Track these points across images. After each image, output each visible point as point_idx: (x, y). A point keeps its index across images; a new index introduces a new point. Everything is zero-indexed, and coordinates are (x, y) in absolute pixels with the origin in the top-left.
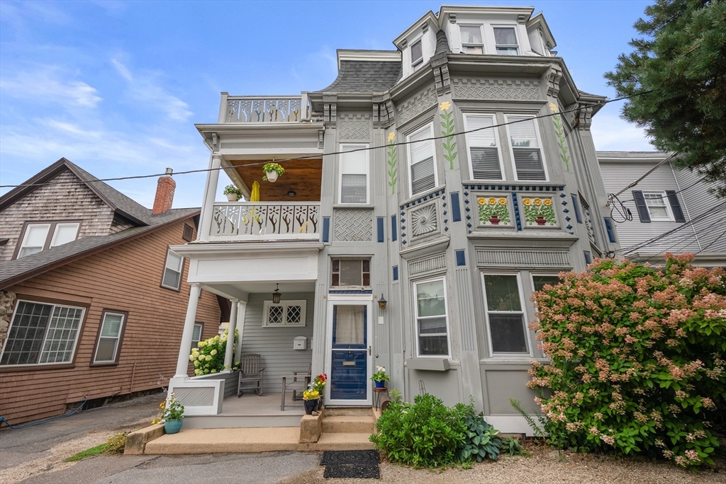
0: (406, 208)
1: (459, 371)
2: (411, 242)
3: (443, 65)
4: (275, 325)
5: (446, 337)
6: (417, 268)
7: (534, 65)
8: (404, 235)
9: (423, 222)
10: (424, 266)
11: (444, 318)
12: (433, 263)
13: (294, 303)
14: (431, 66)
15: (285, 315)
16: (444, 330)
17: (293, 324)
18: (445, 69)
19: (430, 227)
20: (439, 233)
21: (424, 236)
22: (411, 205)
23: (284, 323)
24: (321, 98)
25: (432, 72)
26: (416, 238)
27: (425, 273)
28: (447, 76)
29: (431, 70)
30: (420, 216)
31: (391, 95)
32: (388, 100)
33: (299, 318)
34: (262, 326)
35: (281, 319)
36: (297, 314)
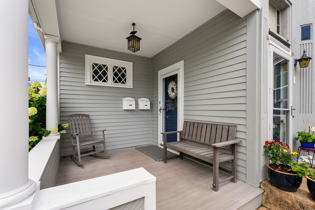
4: (100, 83)
13: (120, 64)
15: (110, 74)
17: (119, 85)
23: (110, 83)
33: (125, 80)
34: (86, 84)
35: (107, 78)
36: (123, 76)
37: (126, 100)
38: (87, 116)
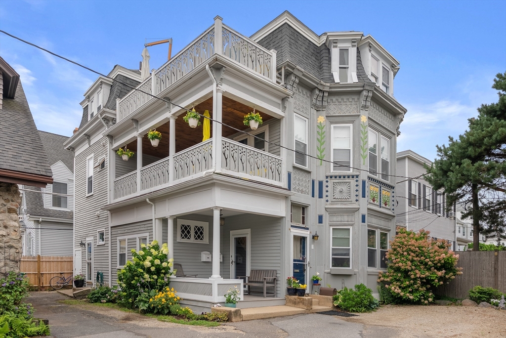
0: (329, 178)
1: (358, 275)
2: (332, 202)
3: (371, 91)
4: (185, 240)
5: (349, 259)
6: (335, 219)
7: (398, 109)
8: (327, 196)
9: (341, 192)
10: (339, 218)
11: (349, 249)
12: (346, 218)
13: (199, 224)
14: (364, 86)
15: (192, 233)
16: (348, 255)
17: (199, 241)
18: (370, 94)
19: (345, 195)
20: (352, 201)
21: (341, 201)
22: (333, 178)
23: (192, 240)
24: (293, 69)
25: (363, 90)
26: (335, 200)
27: (340, 223)
28: (369, 99)
29: (362, 89)
30: (339, 188)
31: (330, 88)
32: (326, 91)
33: (203, 237)
34: (177, 241)
35: (190, 236)
36: (201, 233)
37: (205, 254)
38: (181, 265)
